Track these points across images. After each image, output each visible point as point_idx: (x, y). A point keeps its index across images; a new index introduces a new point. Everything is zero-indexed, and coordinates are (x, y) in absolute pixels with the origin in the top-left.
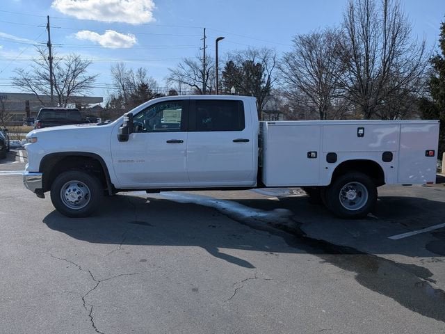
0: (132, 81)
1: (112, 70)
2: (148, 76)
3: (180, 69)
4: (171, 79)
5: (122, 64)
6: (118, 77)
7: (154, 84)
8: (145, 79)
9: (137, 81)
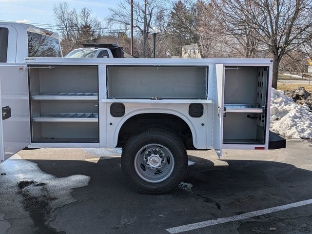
0: (74, 21)
1: (55, 10)
2: (92, 16)
3: (122, 9)
4: (111, 20)
5: (65, 4)
6: (62, 17)
7: (98, 25)
8: (89, 21)
9: (80, 22)
